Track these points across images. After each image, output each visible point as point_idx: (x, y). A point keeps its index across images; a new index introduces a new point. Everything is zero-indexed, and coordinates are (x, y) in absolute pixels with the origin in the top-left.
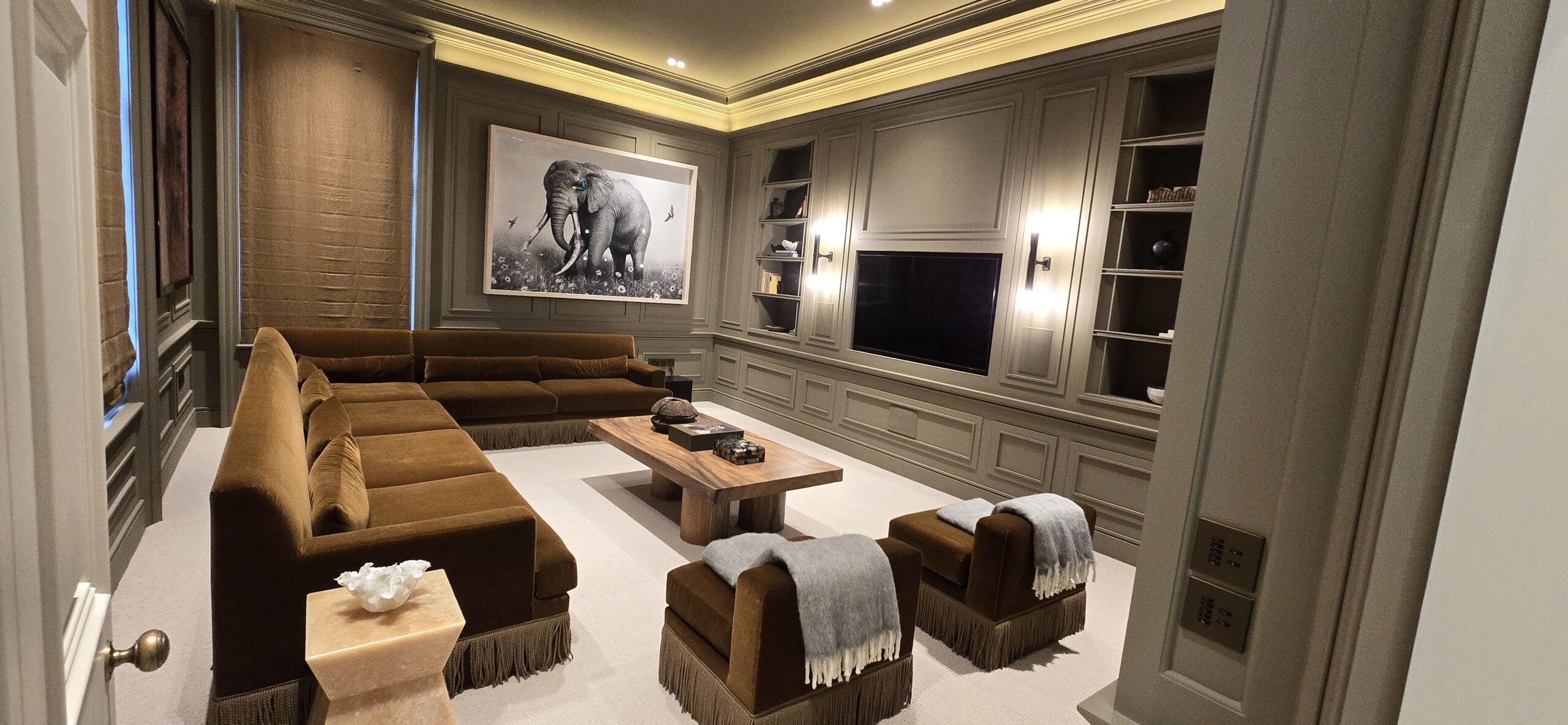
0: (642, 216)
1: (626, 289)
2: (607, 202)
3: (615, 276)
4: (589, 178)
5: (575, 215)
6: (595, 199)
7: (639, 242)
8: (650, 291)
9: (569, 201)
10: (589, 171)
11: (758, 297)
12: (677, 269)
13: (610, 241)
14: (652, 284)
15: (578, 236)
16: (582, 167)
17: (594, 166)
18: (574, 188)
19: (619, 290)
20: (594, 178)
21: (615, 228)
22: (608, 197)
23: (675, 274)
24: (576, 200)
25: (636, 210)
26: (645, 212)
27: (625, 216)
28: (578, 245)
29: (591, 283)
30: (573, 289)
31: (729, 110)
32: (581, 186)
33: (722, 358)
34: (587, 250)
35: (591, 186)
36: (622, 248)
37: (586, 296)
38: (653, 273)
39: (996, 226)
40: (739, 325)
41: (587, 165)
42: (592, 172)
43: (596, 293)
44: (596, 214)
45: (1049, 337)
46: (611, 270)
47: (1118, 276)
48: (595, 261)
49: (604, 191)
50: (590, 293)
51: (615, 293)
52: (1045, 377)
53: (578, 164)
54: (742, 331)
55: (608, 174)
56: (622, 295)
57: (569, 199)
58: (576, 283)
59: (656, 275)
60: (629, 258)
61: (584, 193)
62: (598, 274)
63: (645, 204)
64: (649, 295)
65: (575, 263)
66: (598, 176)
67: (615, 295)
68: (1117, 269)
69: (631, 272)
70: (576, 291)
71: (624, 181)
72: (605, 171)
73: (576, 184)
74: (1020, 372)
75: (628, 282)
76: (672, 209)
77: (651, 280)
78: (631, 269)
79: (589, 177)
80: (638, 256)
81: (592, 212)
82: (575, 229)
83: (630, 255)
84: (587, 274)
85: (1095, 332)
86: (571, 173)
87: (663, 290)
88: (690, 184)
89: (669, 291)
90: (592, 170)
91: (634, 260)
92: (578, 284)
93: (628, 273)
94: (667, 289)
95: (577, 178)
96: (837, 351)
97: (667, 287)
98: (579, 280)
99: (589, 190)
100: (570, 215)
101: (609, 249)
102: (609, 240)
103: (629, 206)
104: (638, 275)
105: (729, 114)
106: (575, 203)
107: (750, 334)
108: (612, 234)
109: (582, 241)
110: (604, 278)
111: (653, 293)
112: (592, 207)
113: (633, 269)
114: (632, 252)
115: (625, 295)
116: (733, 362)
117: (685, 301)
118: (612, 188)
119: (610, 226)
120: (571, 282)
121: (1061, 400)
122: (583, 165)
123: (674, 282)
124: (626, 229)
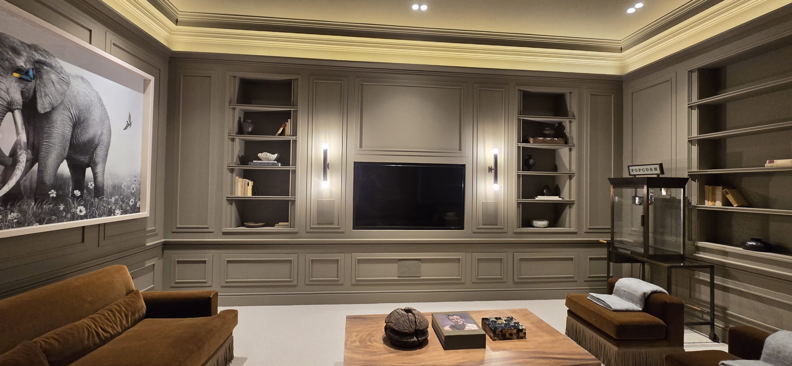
0: (102, 122)
1: (86, 210)
2: (62, 102)
3: (74, 196)
4: (37, 66)
5: (18, 114)
6: (46, 95)
7: (100, 152)
8: (111, 208)
9: (8, 94)
10: (38, 57)
11: (231, 201)
13: (66, 152)
14: (113, 200)
15: (23, 145)
16: (28, 49)
17: (46, 51)
18: (16, 75)
19: (78, 213)
20: (45, 67)
21: (72, 135)
22: (63, 94)
23: (134, 186)
24: (19, 92)
25: (96, 115)
26: (105, 117)
27: (84, 121)
28: (23, 157)
29: (42, 208)
30: (15, 221)
32: (27, 73)
34: (37, 164)
35: (41, 77)
36: (81, 160)
37: (37, 228)
38: (114, 187)
39: (460, 150)
40: (208, 228)
41: (33, 47)
42: (42, 58)
43: (50, 222)
44: (48, 116)
46: (68, 188)
48: (48, 178)
49: (58, 86)
50: (41, 223)
51: (75, 217)
52: (496, 225)
53: (22, 43)
54: (213, 232)
55: (62, 66)
56: (82, 218)
57: (8, 90)
58: (21, 211)
59: (117, 189)
60: (89, 171)
61: (31, 85)
62: (51, 195)
63: (105, 109)
64: (111, 213)
65: (18, 183)
66: (51, 66)
67: (73, 220)
68: (521, 172)
69: (91, 188)
70: (20, 224)
71: (82, 78)
73: (19, 70)
74: (483, 225)
75: (89, 200)
76: (130, 117)
77: (112, 195)
78: (91, 185)
79: (39, 66)
80: (99, 169)
81: (42, 112)
82: (18, 133)
83: (90, 168)
84: (37, 197)
85: (517, 200)
86: (10, 53)
87: (124, 205)
88: (144, 93)
89: (129, 205)
90: (42, 56)
91: (95, 174)
92: (23, 212)
93: (88, 189)
95: (21, 62)
96: (343, 233)
97: (127, 200)
98: (25, 207)
99: (38, 82)
100: (9, 114)
101: (65, 161)
102: (65, 150)
103: (88, 109)
104: (99, 191)
105: (170, 33)
106: (18, 97)
107: (225, 234)
108: (69, 142)
109: (29, 151)
110: (57, 200)
111: (114, 210)
112: (43, 106)
113: (93, 185)
114: (92, 164)
115: (85, 217)
117: (145, 213)
118: (68, 84)
119: (67, 132)
120: (12, 212)
121: (506, 234)
122: (30, 46)
123: (133, 194)
124: (86, 137)
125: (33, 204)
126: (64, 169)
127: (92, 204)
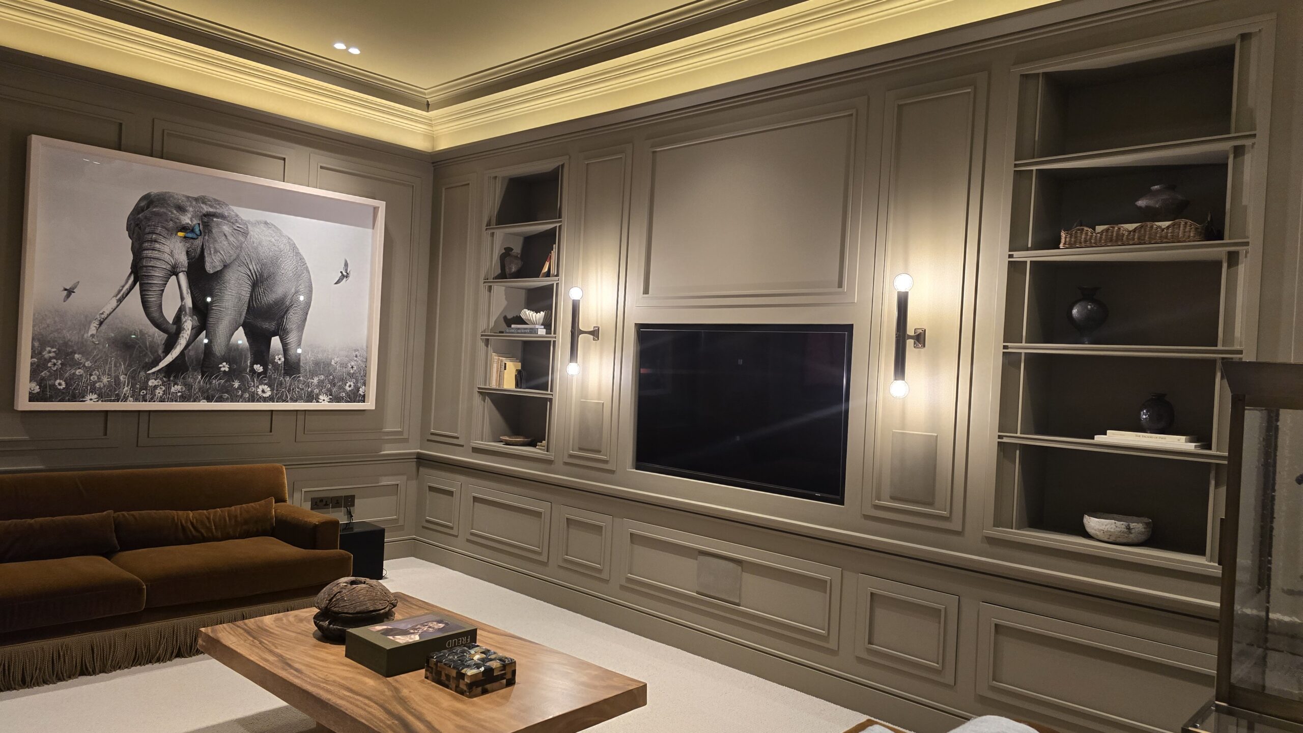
0: (298, 276)
1: (272, 390)
2: (238, 256)
3: (253, 371)
4: (206, 219)
5: (183, 277)
6: (216, 251)
7: (293, 318)
8: (312, 391)
9: (172, 256)
10: (206, 209)
11: (485, 393)
12: (356, 357)
13: (243, 318)
14: (315, 380)
15: (188, 311)
16: (194, 203)
17: (215, 200)
18: (181, 234)
19: (260, 392)
20: (215, 219)
21: (251, 296)
22: (240, 247)
23: (353, 363)
24: (184, 253)
25: (287, 267)
26: (302, 268)
27: (269, 276)
28: (188, 324)
29: (211, 383)
30: (179, 394)
31: (431, 120)
32: (193, 231)
33: (431, 489)
34: (205, 332)
35: (210, 231)
36: (264, 326)
37: (203, 405)
38: (317, 364)
39: (840, 285)
40: (457, 438)
41: (202, 200)
42: (211, 210)
43: (220, 400)
44: (218, 275)
45: (932, 445)
46: (246, 362)
47: (1025, 353)
48: (219, 348)
49: (231, 239)
50: (209, 399)
51: (253, 398)
52: (930, 504)
53: (188, 197)
54: (462, 446)
55: (238, 213)
56: (265, 400)
57: (172, 252)
58: (185, 384)
59: (321, 366)
60: (276, 342)
61: (198, 242)
62: (223, 369)
63: (302, 259)
64: (311, 397)
65: (182, 353)
66: (223, 217)
67: (253, 401)
68: (1024, 344)
69: (279, 363)
70: (184, 398)
71: (266, 223)
72: (231, 206)
73: (184, 228)
74: (894, 498)
75: (275, 379)
76: (346, 265)
77: (313, 374)
78: (280, 359)
79: (207, 220)
80: (292, 338)
81: (211, 272)
82: (182, 298)
83: (277, 338)
84: (205, 370)
85: (1000, 437)
86: (175, 212)
87: (334, 390)
88: (373, 228)
89: (344, 390)
90: (211, 206)
91: (285, 345)
92: (189, 387)
93: (275, 366)
94: (342, 388)
95: (186, 219)
96: (612, 472)
97: (340, 383)
98: (190, 380)
99: (206, 237)
100: (174, 277)
101: (241, 329)
102: (241, 315)
103: (275, 262)
104: (292, 367)
105: (431, 125)
106: (183, 259)
107: (476, 450)
108: (246, 305)
109: (195, 317)
110: (230, 375)
111: (318, 395)
112: (212, 264)
113: (283, 359)
114: (281, 331)
115: (271, 399)
116: (451, 493)
117: (370, 405)
118: (245, 234)
119: (243, 293)
120: (176, 384)
121: (955, 539)
122: (196, 200)
123: (351, 376)
124: (270, 298)
125: (200, 377)
126: (240, 338)
127: (281, 384)
